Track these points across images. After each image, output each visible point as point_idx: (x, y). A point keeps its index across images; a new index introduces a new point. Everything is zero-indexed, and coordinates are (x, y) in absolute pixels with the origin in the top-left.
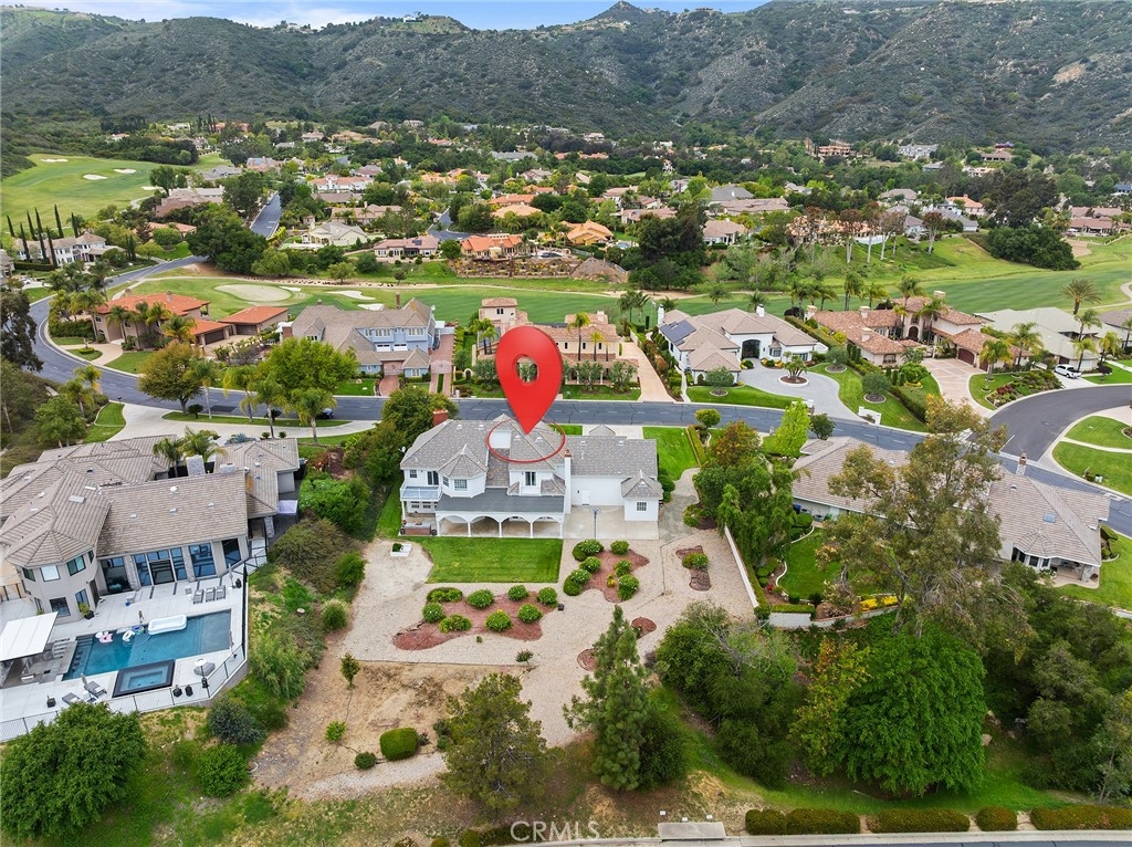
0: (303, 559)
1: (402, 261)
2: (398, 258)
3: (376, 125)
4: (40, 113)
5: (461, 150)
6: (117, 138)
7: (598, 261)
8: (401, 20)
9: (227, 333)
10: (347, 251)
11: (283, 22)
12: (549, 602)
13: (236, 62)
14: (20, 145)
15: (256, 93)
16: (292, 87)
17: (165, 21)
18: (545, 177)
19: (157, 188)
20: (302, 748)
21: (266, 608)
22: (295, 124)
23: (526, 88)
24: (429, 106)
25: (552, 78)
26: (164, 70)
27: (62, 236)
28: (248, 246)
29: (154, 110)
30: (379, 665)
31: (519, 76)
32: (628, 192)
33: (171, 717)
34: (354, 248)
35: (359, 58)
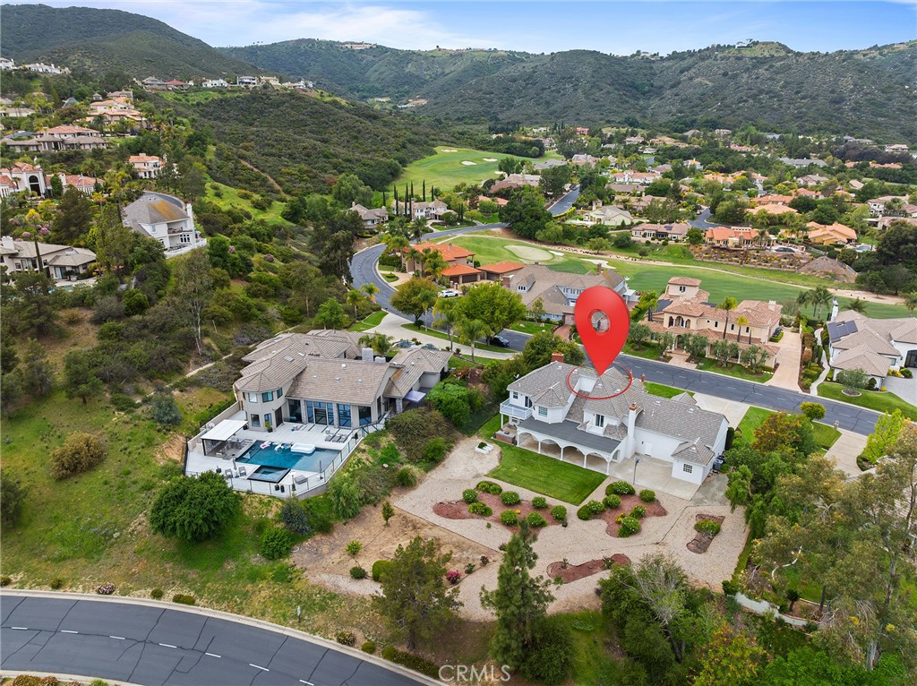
0: (407, 433)
1: (652, 242)
2: (649, 239)
3: (689, 134)
4: (459, 119)
5: (755, 155)
6: (494, 136)
7: (830, 260)
8: (734, 46)
9: (479, 277)
10: (612, 229)
11: (638, 52)
12: (560, 518)
13: (595, 82)
14: (433, 140)
15: (604, 106)
16: (632, 101)
17: (552, 54)
18: (818, 182)
19: (502, 173)
20: (332, 551)
21: (363, 457)
22: (623, 130)
23: (837, 103)
24: (740, 118)
25: (866, 94)
26: (543, 89)
27: (424, 201)
28: (538, 218)
29: (529, 118)
30: (414, 518)
31: (833, 92)
32: (894, 201)
33: (266, 501)
34: (618, 228)
35: (691, 79)
